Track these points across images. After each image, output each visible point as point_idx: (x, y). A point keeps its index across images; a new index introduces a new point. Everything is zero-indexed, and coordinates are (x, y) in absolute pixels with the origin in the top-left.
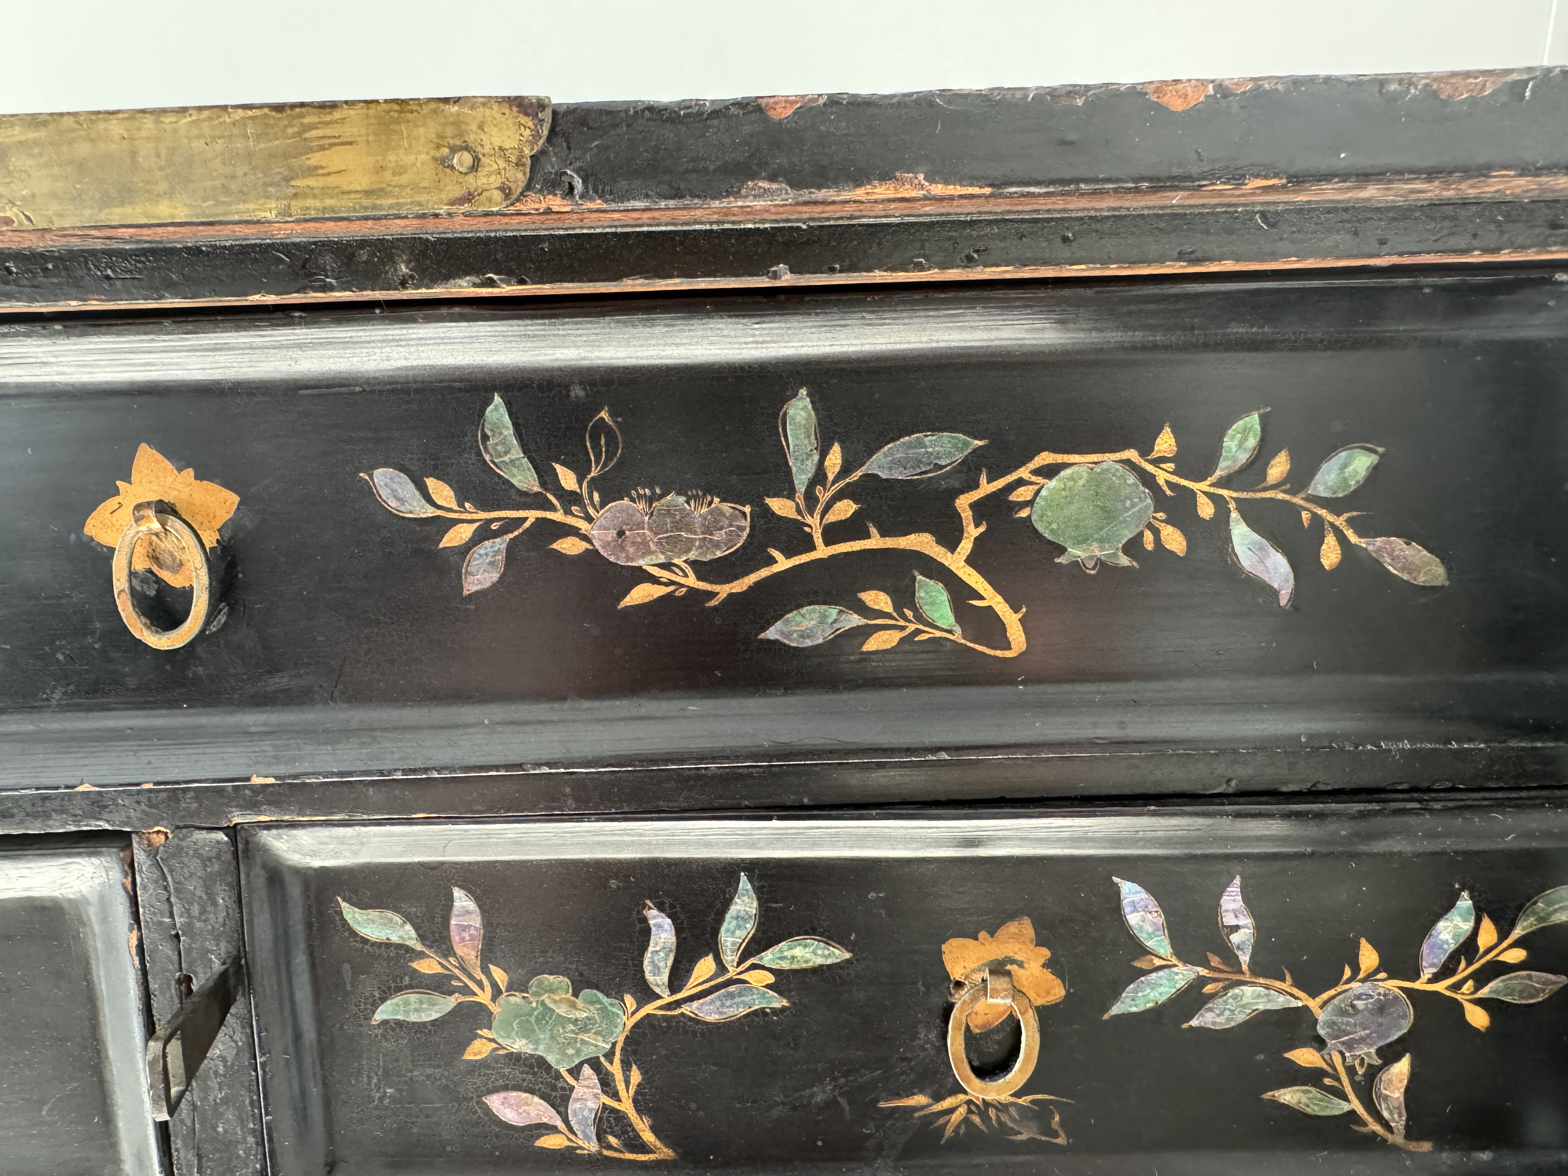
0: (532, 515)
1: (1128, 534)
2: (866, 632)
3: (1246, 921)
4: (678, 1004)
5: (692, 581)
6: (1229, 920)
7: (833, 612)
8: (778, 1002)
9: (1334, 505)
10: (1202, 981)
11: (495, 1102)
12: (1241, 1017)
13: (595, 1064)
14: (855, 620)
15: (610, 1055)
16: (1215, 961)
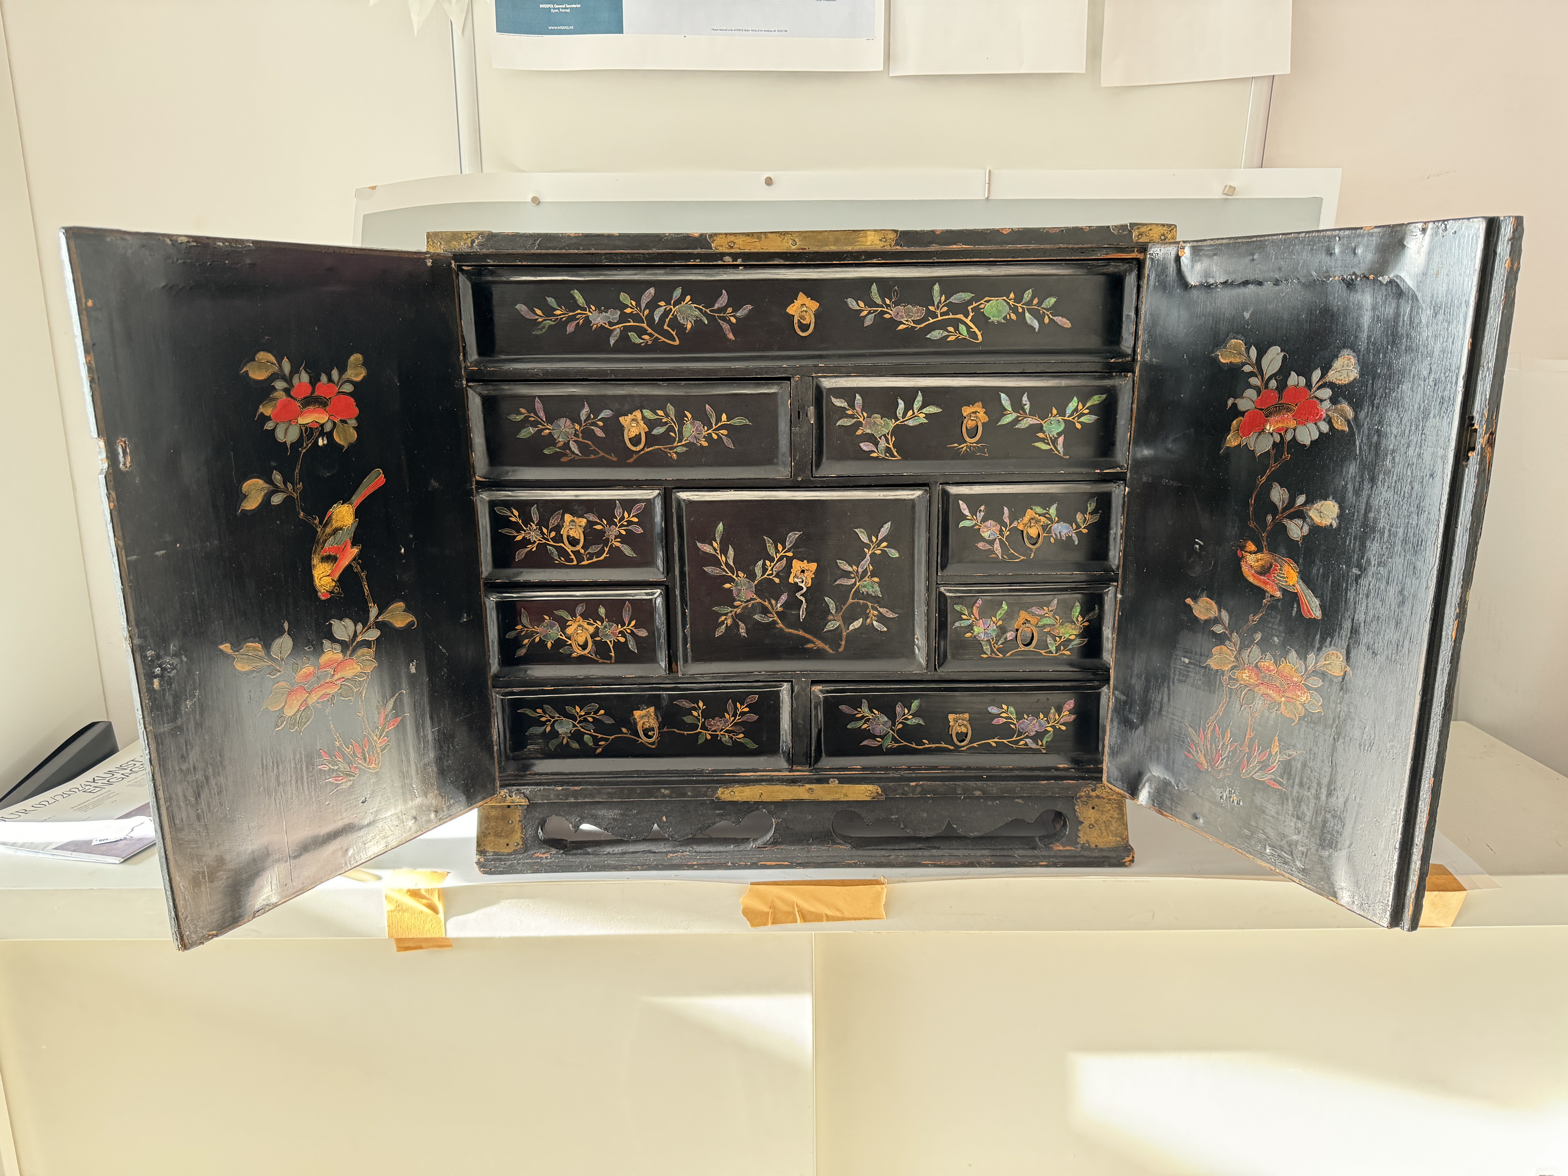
0: (880, 309)
1: (1004, 315)
2: (948, 336)
3: (1028, 403)
4: (904, 421)
5: (912, 324)
6: (1024, 403)
7: (941, 331)
8: (926, 421)
9: (1047, 310)
10: (1018, 417)
11: (862, 445)
12: (1027, 426)
13: (885, 436)
14: (946, 333)
15: (888, 434)
16: (1021, 412)
